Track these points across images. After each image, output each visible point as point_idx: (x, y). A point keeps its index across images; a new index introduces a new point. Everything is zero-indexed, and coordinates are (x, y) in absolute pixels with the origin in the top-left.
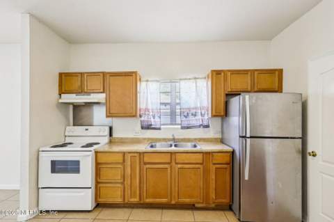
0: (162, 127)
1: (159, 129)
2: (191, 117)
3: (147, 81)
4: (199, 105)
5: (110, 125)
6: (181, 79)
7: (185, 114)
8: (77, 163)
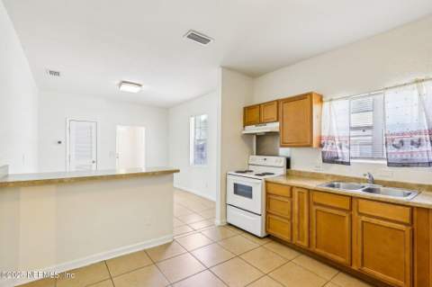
0: (352, 161)
1: (349, 164)
2: (408, 148)
3: (331, 100)
4: (427, 128)
5: (288, 156)
6: (387, 88)
7: (396, 142)
8: (250, 189)
